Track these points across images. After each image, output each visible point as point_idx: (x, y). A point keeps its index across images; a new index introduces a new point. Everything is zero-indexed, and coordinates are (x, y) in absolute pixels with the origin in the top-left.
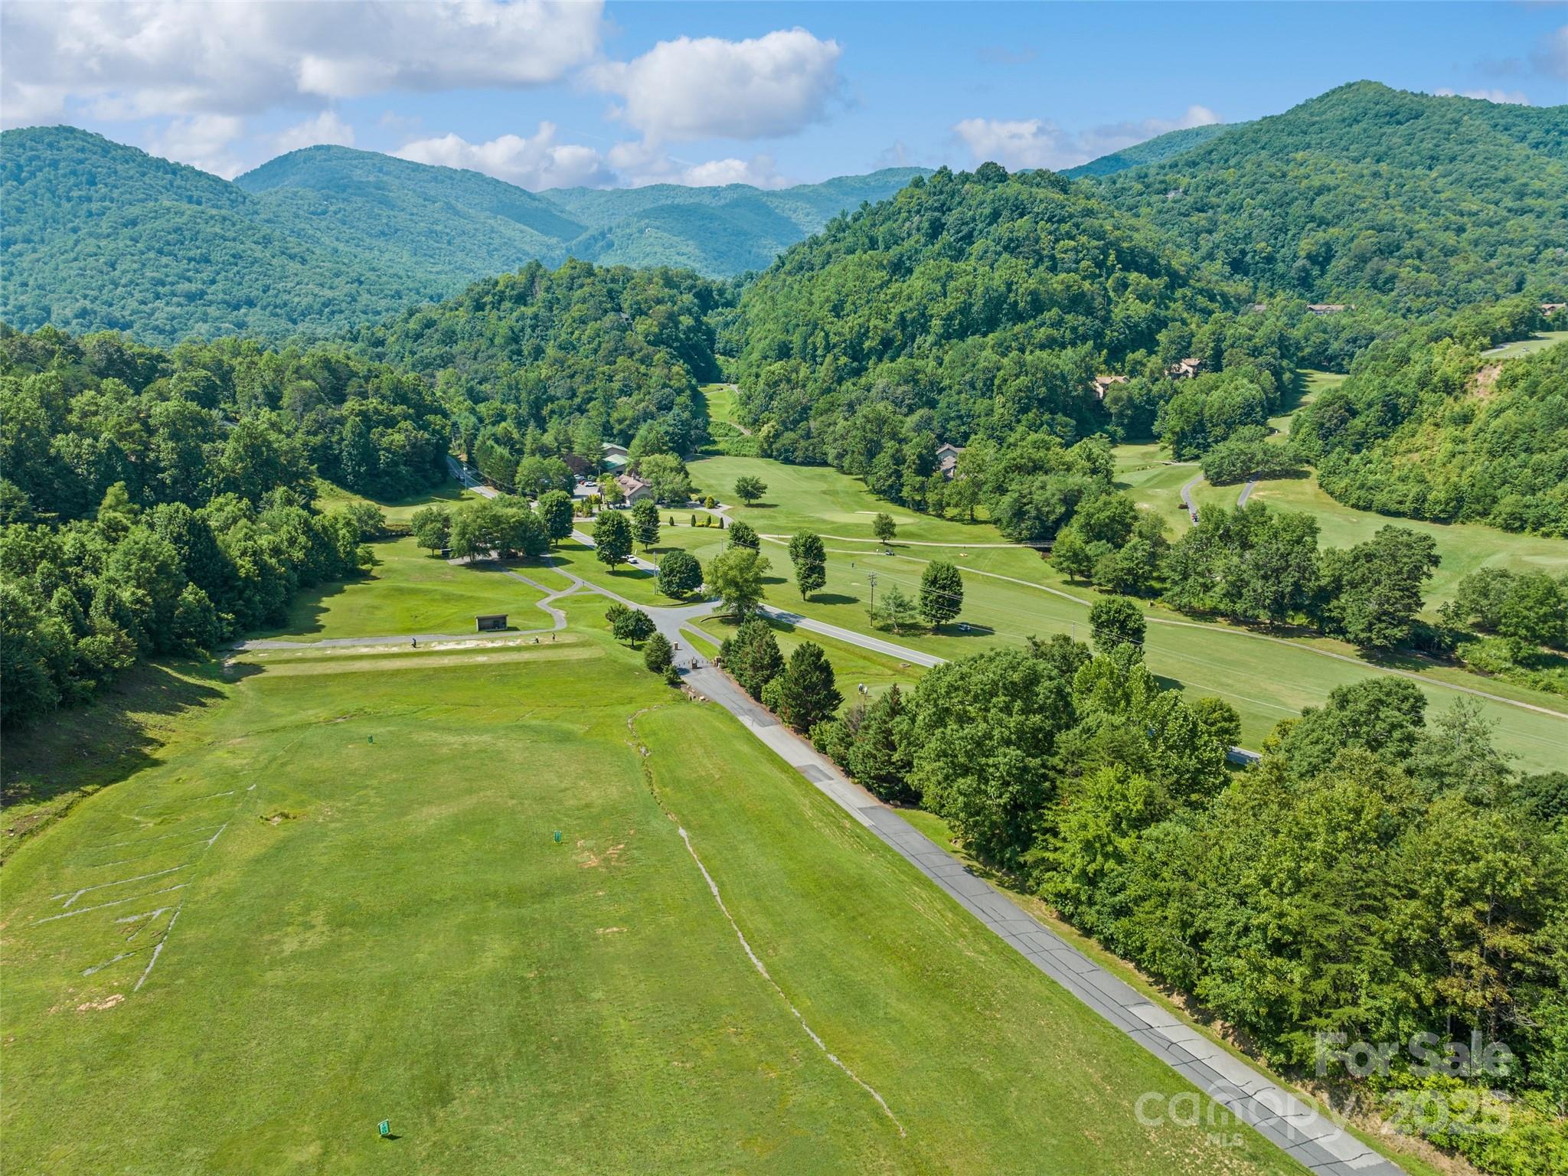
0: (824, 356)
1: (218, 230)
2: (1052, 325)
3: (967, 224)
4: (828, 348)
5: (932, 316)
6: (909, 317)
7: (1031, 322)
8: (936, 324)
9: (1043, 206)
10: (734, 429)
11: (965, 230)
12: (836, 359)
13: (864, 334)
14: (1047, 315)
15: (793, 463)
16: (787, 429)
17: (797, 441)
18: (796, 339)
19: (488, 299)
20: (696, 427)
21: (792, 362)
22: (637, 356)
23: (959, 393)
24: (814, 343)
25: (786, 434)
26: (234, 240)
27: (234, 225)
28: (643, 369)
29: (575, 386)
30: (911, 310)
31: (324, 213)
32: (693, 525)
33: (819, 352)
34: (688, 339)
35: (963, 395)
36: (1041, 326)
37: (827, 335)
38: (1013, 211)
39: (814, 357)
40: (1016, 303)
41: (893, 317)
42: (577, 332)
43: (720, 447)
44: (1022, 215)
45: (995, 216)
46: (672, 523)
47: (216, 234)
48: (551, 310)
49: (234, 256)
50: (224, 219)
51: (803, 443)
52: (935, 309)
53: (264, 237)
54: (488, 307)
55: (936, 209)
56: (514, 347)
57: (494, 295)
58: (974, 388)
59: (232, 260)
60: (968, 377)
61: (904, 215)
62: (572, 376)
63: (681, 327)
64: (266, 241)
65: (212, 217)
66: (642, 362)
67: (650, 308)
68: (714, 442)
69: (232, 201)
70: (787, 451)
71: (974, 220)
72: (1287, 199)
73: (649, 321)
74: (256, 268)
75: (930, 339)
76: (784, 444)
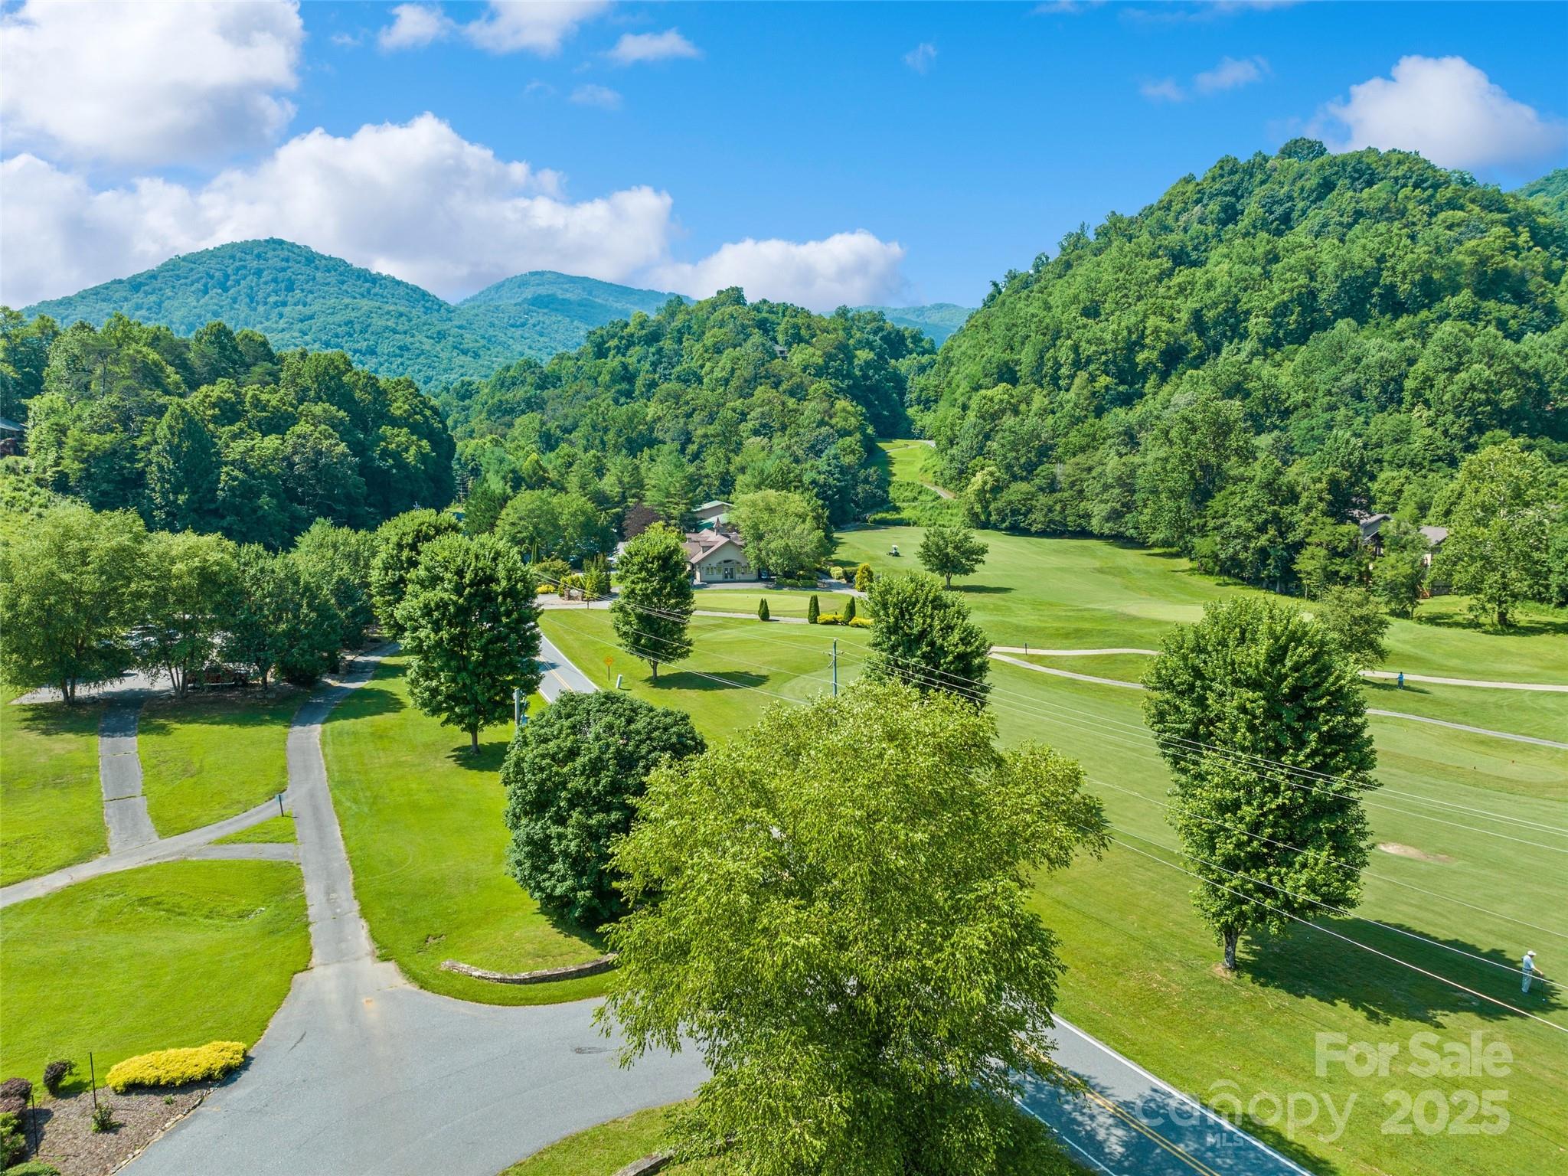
0: (1072, 377)
1: (389, 323)
2: (1462, 317)
3: (1280, 202)
4: (1078, 365)
5: (1248, 313)
6: (1210, 315)
7: (1424, 314)
8: (1257, 324)
9: (1405, 167)
10: (927, 492)
11: (1279, 210)
12: (1093, 379)
13: (1134, 345)
14: (1451, 302)
15: (1026, 532)
16: (1015, 478)
17: (1033, 496)
18: (1026, 357)
19: (612, 343)
20: (866, 481)
21: (1021, 389)
22: (784, 386)
23: (1332, 408)
24: (1055, 358)
25: (1014, 486)
26: (405, 333)
27: (410, 320)
28: (791, 403)
29: (691, 427)
30: (1215, 305)
31: (523, 325)
32: (813, 620)
33: (1064, 371)
34: (866, 377)
35: (1343, 410)
36: (1441, 319)
37: (1076, 348)
38: (1354, 180)
39: (1055, 379)
40: (1392, 287)
41: (1184, 316)
42: (708, 364)
43: (905, 515)
44: (1370, 184)
45: (1327, 186)
46: (765, 616)
47: (387, 327)
48: (680, 341)
49: (400, 348)
50: (401, 315)
51: (1043, 499)
52: (1251, 301)
53: (439, 333)
54: (613, 352)
55: (1226, 194)
56: (625, 386)
57: (622, 338)
58: (1360, 398)
59: (398, 352)
60: (1348, 379)
61: (1176, 207)
62: (689, 415)
63: (856, 362)
64: (441, 336)
65: (388, 313)
66: (792, 393)
67: (813, 336)
68: (897, 509)
69: (427, 308)
70: (1015, 512)
71: (1290, 198)
73: (811, 350)
74: (422, 359)
75: (1248, 346)
76: (1010, 503)
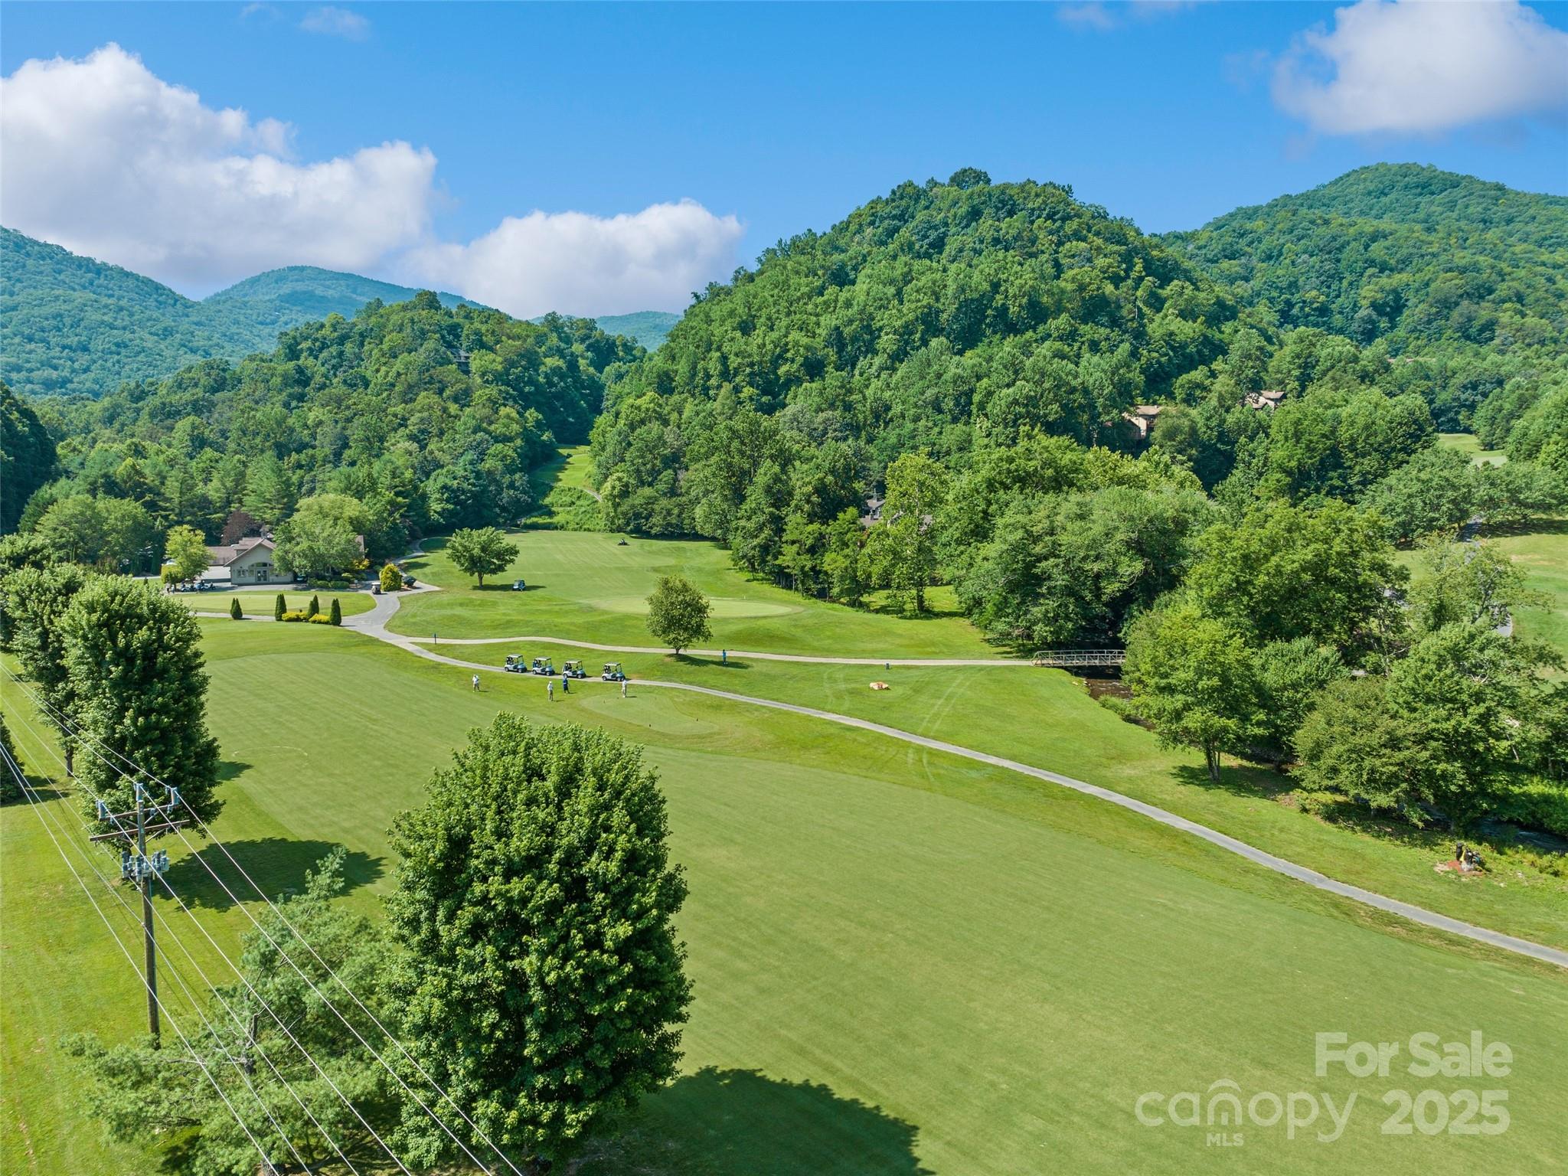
0: (719, 387)
1: (106, 318)
2: (1061, 338)
3: (936, 228)
4: (726, 375)
5: (881, 329)
6: (847, 331)
7: (1029, 334)
8: (887, 342)
9: (1040, 200)
10: (586, 497)
11: (933, 235)
12: (737, 390)
13: (779, 359)
14: (1052, 324)
15: (647, 535)
16: (642, 483)
17: (656, 499)
18: (682, 367)
19: (304, 345)
20: (511, 486)
21: (676, 398)
22: (447, 393)
23: (916, 419)
24: (705, 370)
25: (639, 491)
26: (124, 328)
27: (131, 315)
28: (453, 408)
29: (348, 432)
30: (851, 322)
31: (273, 323)
32: (279, 619)
33: (713, 382)
34: (550, 383)
35: (923, 422)
36: (1043, 339)
37: (724, 359)
38: (998, 209)
39: (706, 390)
40: (1005, 309)
41: (822, 332)
42: (383, 369)
43: (555, 520)
44: (1011, 213)
45: (975, 214)
46: (237, 614)
47: (103, 322)
48: (362, 345)
49: (118, 345)
50: (121, 309)
51: (664, 502)
52: (882, 319)
53: (165, 329)
54: (305, 354)
55: (894, 217)
56: (297, 389)
57: (316, 340)
58: (940, 411)
59: (114, 348)
60: (930, 393)
61: (853, 228)
62: (349, 420)
63: (542, 369)
64: (167, 333)
65: (106, 306)
66: (456, 399)
67: (498, 342)
68: (551, 514)
69: (160, 303)
70: (637, 516)
71: (946, 224)
72: (1336, 244)
73: (492, 356)
74: (141, 357)
75: (878, 361)
76: (633, 506)
